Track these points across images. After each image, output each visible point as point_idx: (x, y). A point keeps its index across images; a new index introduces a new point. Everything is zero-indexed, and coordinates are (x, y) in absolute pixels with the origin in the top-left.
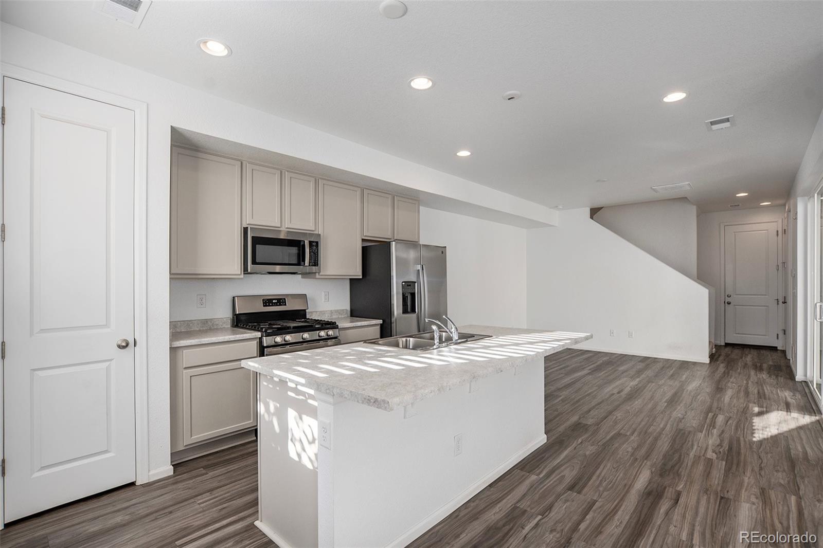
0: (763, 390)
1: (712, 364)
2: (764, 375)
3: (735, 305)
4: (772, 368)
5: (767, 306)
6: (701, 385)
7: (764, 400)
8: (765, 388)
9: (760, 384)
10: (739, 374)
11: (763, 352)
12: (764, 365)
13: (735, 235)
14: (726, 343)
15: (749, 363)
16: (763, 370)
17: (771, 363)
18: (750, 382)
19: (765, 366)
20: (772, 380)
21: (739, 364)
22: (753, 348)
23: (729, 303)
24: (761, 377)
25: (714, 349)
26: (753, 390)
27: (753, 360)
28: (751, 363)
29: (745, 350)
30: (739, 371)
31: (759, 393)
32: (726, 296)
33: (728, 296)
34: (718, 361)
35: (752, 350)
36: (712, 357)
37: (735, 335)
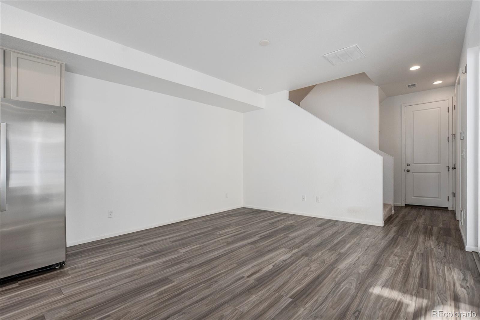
0: (428, 268)
1: (386, 227)
2: (432, 243)
3: (413, 173)
4: (441, 232)
5: (439, 173)
6: (359, 258)
7: (425, 289)
8: (430, 264)
9: (426, 257)
10: (408, 240)
11: (436, 212)
12: (434, 227)
13: (413, 113)
14: (406, 205)
15: (421, 226)
16: (432, 235)
17: (441, 225)
18: (415, 255)
19: (435, 229)
20: (438, 251)
21: (411, 227)
22: (428, 209)
23: (408, 171)
24: (429, 245)
25: (393, 211)
26: (416, 269)
27: (425, 222)
28: (423, 225)
29: (421, 210)
30: (408, 236)
31: (421, 274)
32: (406, 165)
33: (407, 165)
34: (392, 224)
35: (427, 210)
36: (388, 220)
37: (413, 198)
